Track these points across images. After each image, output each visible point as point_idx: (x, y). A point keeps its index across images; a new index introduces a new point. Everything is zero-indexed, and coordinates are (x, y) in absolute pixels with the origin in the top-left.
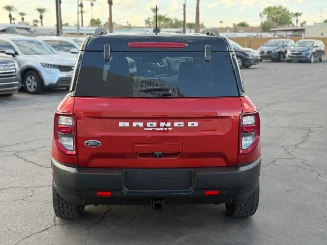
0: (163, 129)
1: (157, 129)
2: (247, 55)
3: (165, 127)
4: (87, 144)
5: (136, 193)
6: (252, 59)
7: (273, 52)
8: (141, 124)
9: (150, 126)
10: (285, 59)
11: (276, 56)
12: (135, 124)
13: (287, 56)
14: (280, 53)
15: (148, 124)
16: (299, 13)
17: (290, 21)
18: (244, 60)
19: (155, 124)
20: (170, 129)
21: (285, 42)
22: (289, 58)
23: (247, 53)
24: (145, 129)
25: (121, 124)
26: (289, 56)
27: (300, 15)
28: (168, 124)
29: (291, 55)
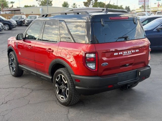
0: (129, 54)
1: (127, 54)
2: (11, 23)
3: (129, 53)
4: (103, 65)
5: (123, 83)
6: (14, 25)
7: (18, 21)
8: (122, 53)
9: (125, 53)
10: (24, 25)
11: (20, 23)
12: (120, 53)
13: (25, 23)
14: (21, 21)
15: (124, 53)
16: (13, 2)
17: (7, 5)
18: (10, 25)
19: (126, 52)
20: (131, 54)
21: (22, 16)
22: (26, 24)
23: (11, 22)
24: (123, 55)
25: (115, 54)
26: (26, 23)
27: (14, 2)
28: (130, 52)
29: (27, 22)
